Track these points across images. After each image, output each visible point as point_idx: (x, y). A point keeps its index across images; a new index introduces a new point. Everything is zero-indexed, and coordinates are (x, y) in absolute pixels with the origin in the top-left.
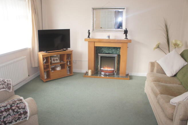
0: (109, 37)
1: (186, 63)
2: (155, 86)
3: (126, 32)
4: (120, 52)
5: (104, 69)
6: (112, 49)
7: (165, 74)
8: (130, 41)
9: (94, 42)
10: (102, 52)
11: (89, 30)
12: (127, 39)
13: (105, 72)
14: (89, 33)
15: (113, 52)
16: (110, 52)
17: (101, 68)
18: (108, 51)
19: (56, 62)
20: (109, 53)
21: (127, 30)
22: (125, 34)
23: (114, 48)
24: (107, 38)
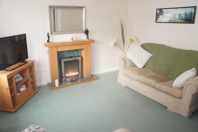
0: (72, 39)
1: (151, 55)
2: (146, 77)
3: (87, 32)
4: (81, 53)
5: (69, 75)
6: (73, 52)
7: (137, 67)
8: (93, 41)
9: (57, 47)
10: (63, 57)
11: (48, 33)
12: (88, 39)
13: (70, 78)
14: (49, 37)
15: (74, 55)
16: (72, 55)
17: (65, 75)
18: (69, 55)
19: (18, 80)
20: (71, 57)
21: (88, 30)
22: (86, 35)
23: (75, 50)
24: (70, 41)
